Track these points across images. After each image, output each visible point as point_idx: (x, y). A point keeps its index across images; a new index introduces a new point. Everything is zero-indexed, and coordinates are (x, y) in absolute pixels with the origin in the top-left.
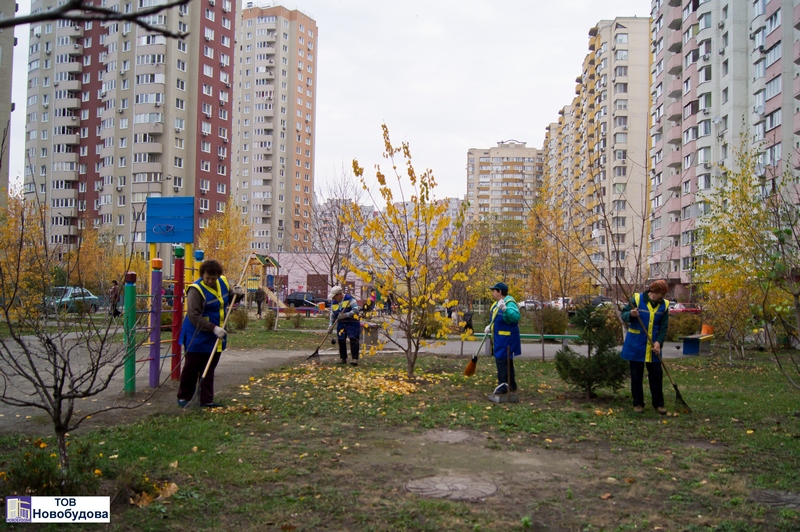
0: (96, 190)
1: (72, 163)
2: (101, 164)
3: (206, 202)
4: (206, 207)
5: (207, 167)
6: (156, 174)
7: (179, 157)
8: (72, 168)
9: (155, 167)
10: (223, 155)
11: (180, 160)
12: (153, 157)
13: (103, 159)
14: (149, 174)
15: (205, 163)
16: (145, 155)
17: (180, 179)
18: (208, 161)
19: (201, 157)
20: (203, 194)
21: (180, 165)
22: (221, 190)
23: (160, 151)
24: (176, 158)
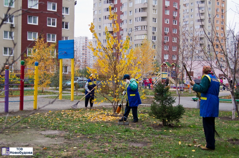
0: (120, 35)
1: (111, 24)
2: (122, 23)
3: (167, 38)
4: (167, 40)
5: (167, 21)
6: (144, 26)
7: (155, 18)
8: (111, 26)
9: (144, 23)
10: (175, 15)
11: (155, 19)
12: (143, 18)
13: (123, 21)
14: (142, 26)
15: (167, 20)
16: (140, 18)
17: (155, 28)
18: (168, 18)
19: (165, 17)
20: (166, 34)
21: (155, 22)
22: (175, 32)
23: (146, 16)
24: (153, 18)
